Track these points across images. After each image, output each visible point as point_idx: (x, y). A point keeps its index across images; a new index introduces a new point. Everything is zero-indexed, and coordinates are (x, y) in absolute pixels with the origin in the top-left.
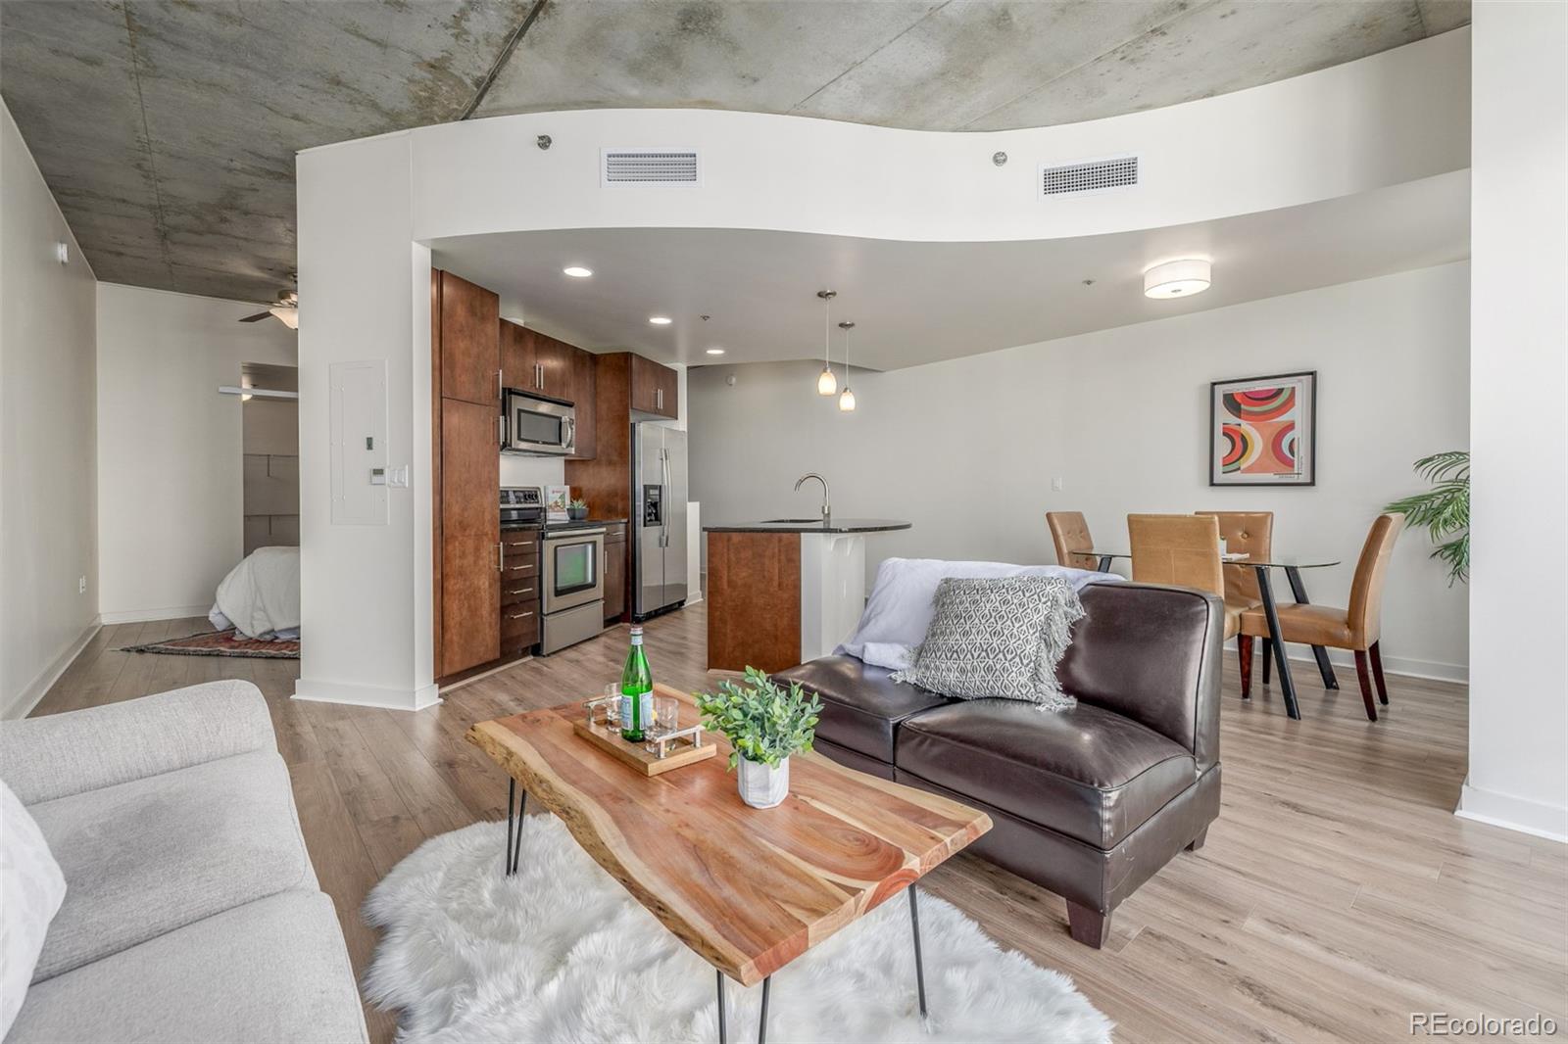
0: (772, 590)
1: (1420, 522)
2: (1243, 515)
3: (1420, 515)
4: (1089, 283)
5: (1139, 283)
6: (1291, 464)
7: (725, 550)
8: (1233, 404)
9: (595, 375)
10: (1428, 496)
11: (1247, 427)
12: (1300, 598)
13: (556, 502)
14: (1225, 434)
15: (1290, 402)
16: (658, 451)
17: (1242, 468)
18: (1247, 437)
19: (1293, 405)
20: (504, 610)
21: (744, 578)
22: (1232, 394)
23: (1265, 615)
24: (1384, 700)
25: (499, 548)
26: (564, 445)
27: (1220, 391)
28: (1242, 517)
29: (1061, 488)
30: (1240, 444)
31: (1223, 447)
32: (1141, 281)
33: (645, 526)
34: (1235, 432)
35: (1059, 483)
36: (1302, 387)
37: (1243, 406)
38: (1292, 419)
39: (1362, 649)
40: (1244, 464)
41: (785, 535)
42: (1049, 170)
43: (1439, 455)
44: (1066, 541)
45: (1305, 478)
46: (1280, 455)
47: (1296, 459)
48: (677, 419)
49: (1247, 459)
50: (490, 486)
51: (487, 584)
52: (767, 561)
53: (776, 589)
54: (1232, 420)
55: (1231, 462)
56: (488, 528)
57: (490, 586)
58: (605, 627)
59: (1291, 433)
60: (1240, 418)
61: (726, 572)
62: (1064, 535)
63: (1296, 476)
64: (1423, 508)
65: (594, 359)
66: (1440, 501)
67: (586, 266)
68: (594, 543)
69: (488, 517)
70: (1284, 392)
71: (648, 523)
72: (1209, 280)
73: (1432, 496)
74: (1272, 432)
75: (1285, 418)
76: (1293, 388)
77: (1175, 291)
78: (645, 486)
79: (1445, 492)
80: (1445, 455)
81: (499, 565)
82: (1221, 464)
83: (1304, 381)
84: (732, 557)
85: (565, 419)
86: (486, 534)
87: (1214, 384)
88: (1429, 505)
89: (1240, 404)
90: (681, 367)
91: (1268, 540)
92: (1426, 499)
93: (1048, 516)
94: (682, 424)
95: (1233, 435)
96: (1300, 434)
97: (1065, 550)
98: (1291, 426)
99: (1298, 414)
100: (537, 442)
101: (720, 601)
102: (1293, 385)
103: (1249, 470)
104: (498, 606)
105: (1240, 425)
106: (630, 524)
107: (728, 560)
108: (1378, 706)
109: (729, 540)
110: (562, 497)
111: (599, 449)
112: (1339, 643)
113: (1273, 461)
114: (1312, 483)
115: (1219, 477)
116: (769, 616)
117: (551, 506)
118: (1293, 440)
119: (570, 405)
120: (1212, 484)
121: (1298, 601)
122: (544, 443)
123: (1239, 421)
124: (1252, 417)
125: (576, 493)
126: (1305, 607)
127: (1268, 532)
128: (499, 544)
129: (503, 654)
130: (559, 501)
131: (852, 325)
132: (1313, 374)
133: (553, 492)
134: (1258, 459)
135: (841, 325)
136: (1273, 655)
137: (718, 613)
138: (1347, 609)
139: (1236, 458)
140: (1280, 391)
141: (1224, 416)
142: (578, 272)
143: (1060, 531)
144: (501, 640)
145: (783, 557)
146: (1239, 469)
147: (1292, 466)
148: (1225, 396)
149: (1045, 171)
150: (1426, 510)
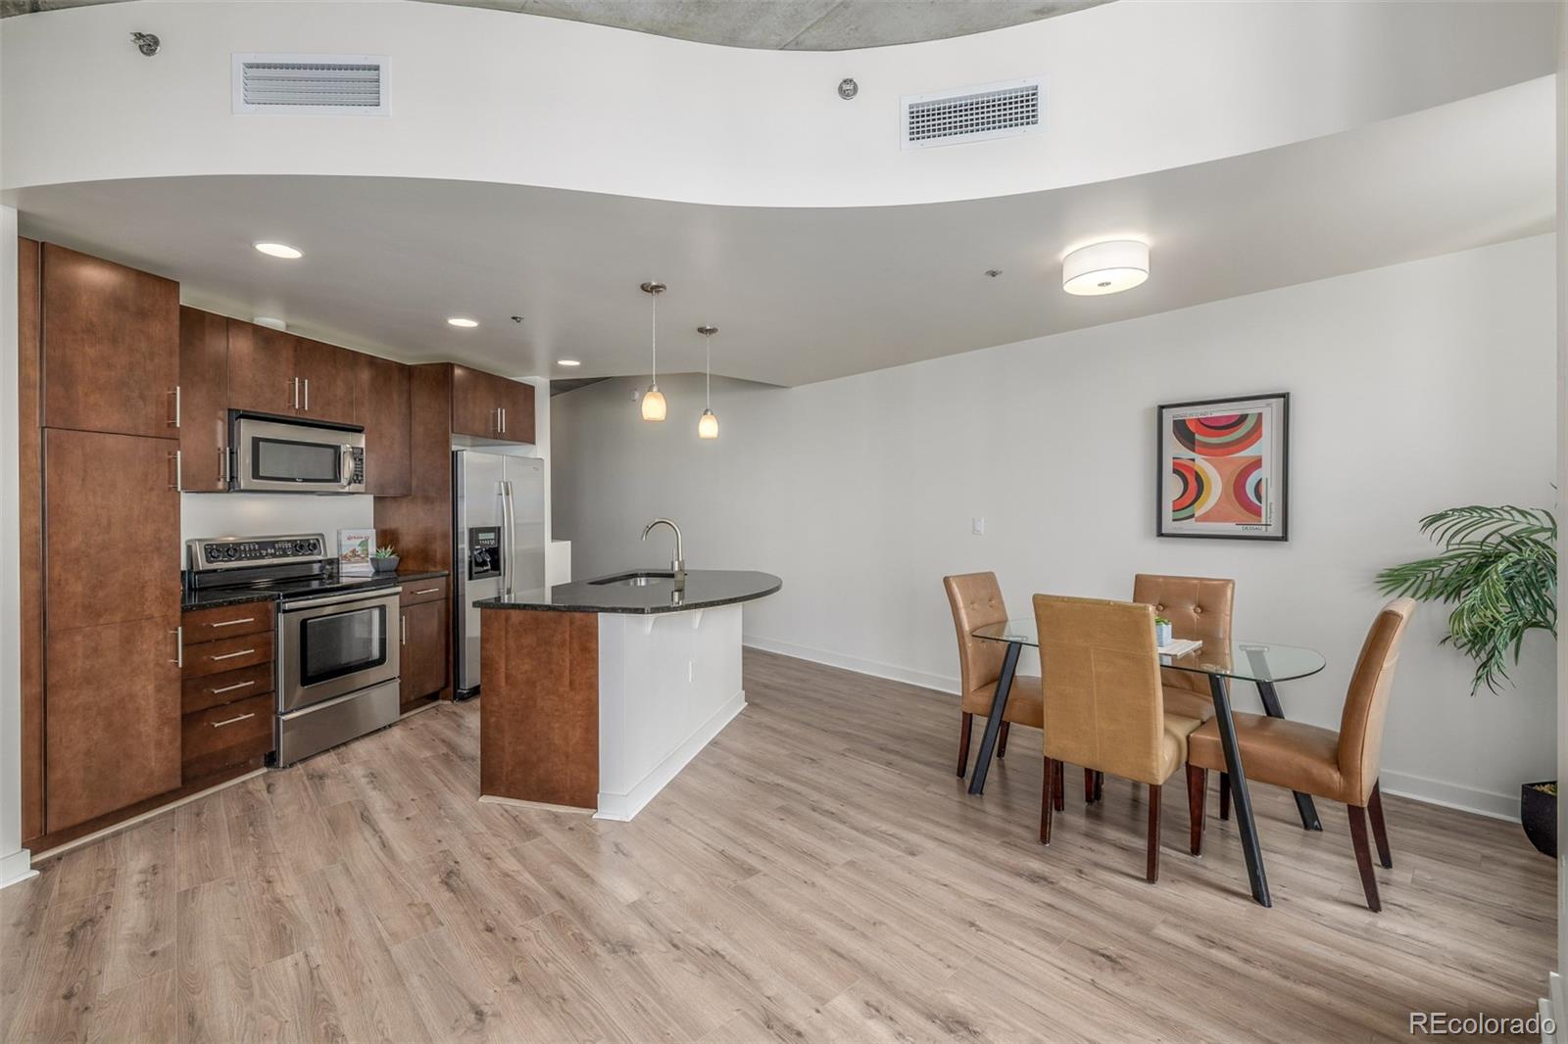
0: (561, 689)
1: (1427, 595)
2: (1195, 581)
3: (1426, 586)
4: (993, 274)
5: (1057, 273)
6: (1257, 512)
7: (503, 633)
8: (1184, 433)
9: (409, 392)
10: (1436, 560)
11: (1203, 464)
12: (1272, 708)
13: (354, 551)
14: (1175, 471)
15: (1255, 433)
16: (497, 484)
17: (1196, 516)
18: (1200, 473)
19: (1260, 436)
20: (189, 719)
21: (526, 672)
22: (1184, 421)
23: (1220, 739)
24: (1387, 863)
25: (177, 635)
26: (344, 482)
27: (1169, 416)
28: (1196, 585)
29: (982, 532)
30: (1194, 485)
31: (1173, 487)
32: (1059, 270)
33: (470, 578)
34: (1190, 470)
35: (981, 527)
36: (1271, 412)
37: (1197, 437)
38: (1257, 454)
39: (1359, 804)
40: (1200, 509)
41: (578, 615)
42: (918, 105)
43: (1454, 510)
44: (967, 614)
45: (1275, 530)
46: (1243, 498)
47: (1263, 506)
48: (534, 443)
49: (1202, 504)
50: (158, 549)
51: (151, 688)
52: (555, 650)
53: (568, 689)
54: (1185, 454)
55: (1184, 506)
56: (154, 610)
57: (159, 689)
58: (402, 713)
59: (1257, 471)
60: (1194, 451)
61: (503, 665)
62: (966, 607)
63: (1264, 527)
64: (1429, 577)
65: (408, 372)
66: (1451, 569)
67: (293, 243)
68: (382, 609)
69: (152, 592)
70: (1249, 418)
71: (474, 575)
72: (1147, 268)
73: (1440, 561)
74: (1233, 471)
75: (1249, 453)
76: (1260, 415)
77: (1102, 285)
78: (471, 530)
79: (1459, 556)
80: (1462, 510)
81: (177, 659)
82: (1171, 509)
83: (1274, 406)
84: (512, 644)
85: (346, 448)
86: (150, 618)
87: (1162, 407)
88: (1437, 573)
89: (1194, 434)
90: (541, 382)
91: (1228, 618)
92: (1434, 566)
93: (946, 581)
94: (542, 449)
95: (1184, 472)
96: (1269, 473)
97: (967, 627)
98: (1257, 463)
99: (1266, 447)
100: (294, 480)
101: (496, 703)
102: (1259, 411)
103: (1205, 518)
104: (177, 714)
105: (1193, 460)
106: (451, 577)
107: (507, 648)
108: (1378, 871)
109: (507, 619)
110: (364, 544)
111: (414, 483)
112: (1327, 792)
113: (1235, 508)
114: (1284, 538)
115: (1169, 526)
116: (557, 725)
117: (345, 557)
118: (1261, 480)
119: (360, 430)
120: (1160, 534)
121: (1269, 714)
122: (304, 480)
123: (1192, 455)
124: (1208, 450)
125: (386, 538)
126: (1277, 722)
127: (1228, 608)
128: (177, 630)
129: (185, 779)
130: (358, 549)
131: (712, 331)
132: (1285, 396)
133: (349, 539)
134: (1216, 505)
135: (701, 330)
136: (1232, 800)
137: (493, 720)
138: (1339, 731)
139: (1189, 502)
140: (1243, 418)
141: (1174, 449)
142: (279, 250)
143: (961, 604)
144: (182, 763)
145: (576, 646)
146: (1192, 516)
147: (1260, 515)
148: (1176, 423)
149: (911, 107)
150: (1433, 581)
